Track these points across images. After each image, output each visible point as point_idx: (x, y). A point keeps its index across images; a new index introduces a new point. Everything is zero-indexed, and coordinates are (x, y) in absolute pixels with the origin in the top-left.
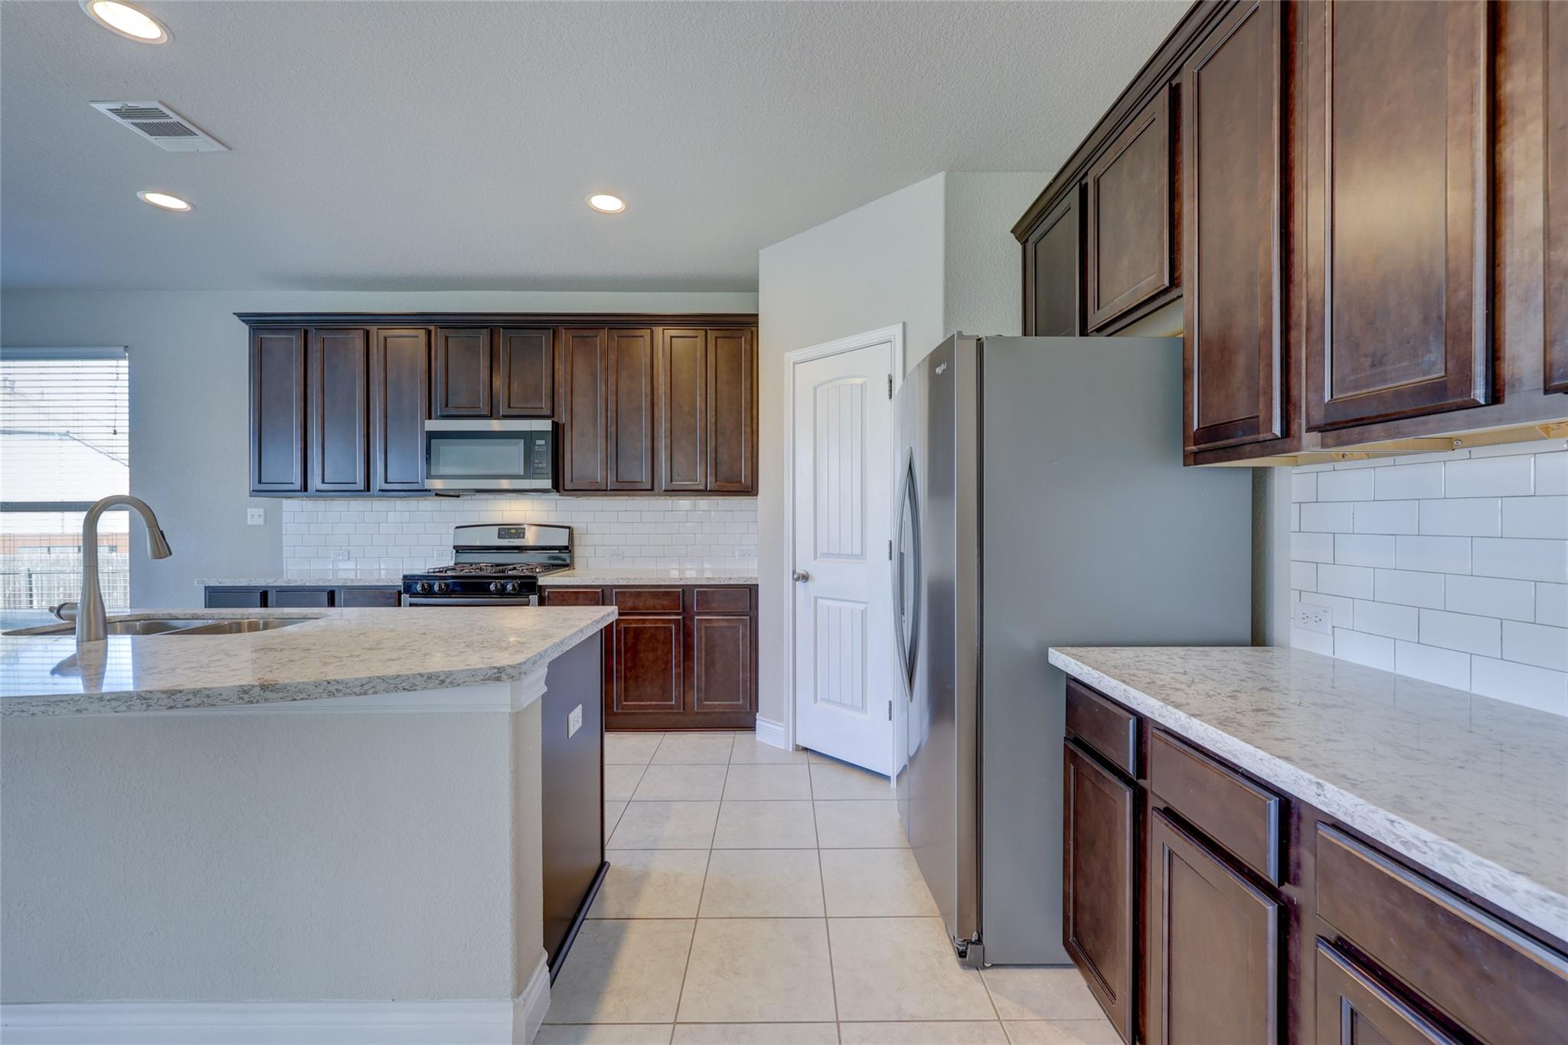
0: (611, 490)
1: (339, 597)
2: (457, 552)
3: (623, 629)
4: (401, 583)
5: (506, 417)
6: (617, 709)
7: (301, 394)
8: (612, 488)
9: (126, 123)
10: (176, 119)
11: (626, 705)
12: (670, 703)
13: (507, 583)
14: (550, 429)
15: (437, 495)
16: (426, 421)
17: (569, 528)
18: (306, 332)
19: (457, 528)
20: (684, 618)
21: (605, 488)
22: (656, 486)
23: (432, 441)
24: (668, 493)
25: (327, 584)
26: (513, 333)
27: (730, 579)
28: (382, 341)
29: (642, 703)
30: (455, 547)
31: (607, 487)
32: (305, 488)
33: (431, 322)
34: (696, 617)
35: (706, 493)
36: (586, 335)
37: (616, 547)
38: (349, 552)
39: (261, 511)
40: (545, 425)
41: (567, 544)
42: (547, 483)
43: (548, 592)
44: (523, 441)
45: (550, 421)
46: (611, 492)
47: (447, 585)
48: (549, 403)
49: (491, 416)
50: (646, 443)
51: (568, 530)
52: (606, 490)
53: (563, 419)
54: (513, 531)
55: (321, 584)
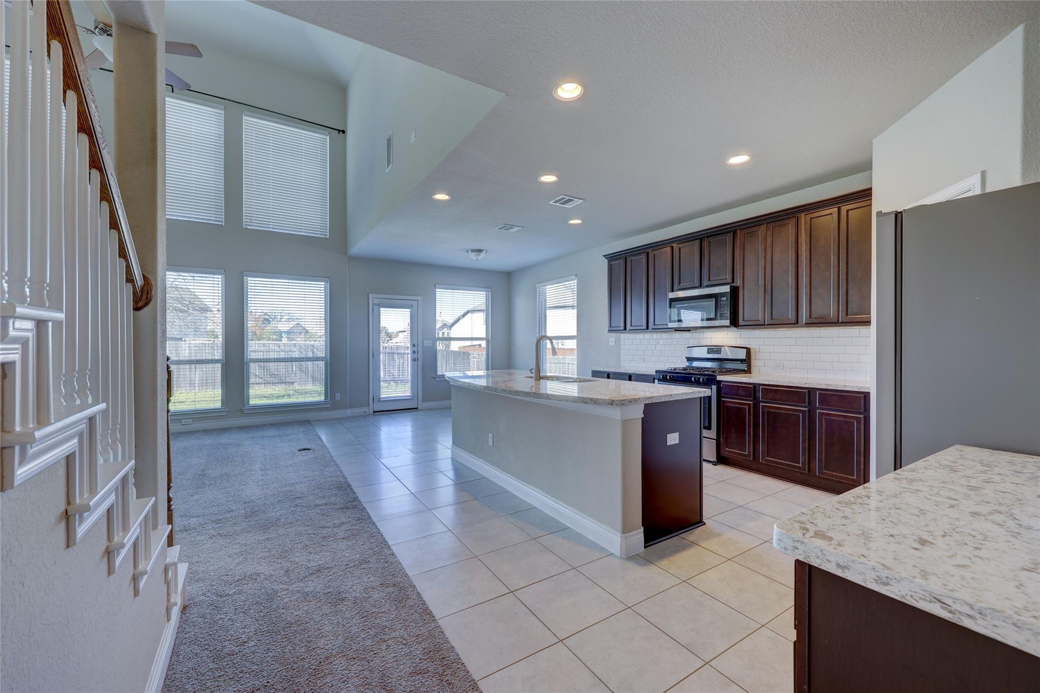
0: (767, 325)
1: (633, 378)
2: (688, 360)
3: (766, 412)
4: (654, 374)
5: (708, 286)
6: (762, 460)
7: (624, 287)
8: (768, 323)
9: (557, 204)
10: (568, 198)
11: (767, 459)
12: (798, 465)
13: (700, 378)
14: (729, 291)
15: (676, 330)
16: (670, 293)
17: (746, 348)
18: (626, 258)
19: (688, 347)
20: (809, 410)
21: (763, 323)
22: (799, 321)
23: (672, 303)
24: (807, 325)
25: (628, 372)
26: (711, 239)
27: (845, 386)
28: (653, 255)
29: (779, 461)
30: (686, 358)
31: (765, 323)
32: (625, 329)
33: (673, 242)
34: (818, 411)
35: (839, 324)
36: (752, 231)
37: (778, 361)
38: (644, 358)
39: (614, 339)
40: (726, 289)
41: (745, 358)
42: (727, 322)
43: (723, 385)
44: (714, 299)
45: (729, 286)
46: (768, 326)
47: (673, 376)
48: (730, 275)
49: (701, 286)
50: (791, 293)
51: (746, 350)
52: (764, 325)
53: (738, 283)
54: (716, 350)
55: (626, 372)
